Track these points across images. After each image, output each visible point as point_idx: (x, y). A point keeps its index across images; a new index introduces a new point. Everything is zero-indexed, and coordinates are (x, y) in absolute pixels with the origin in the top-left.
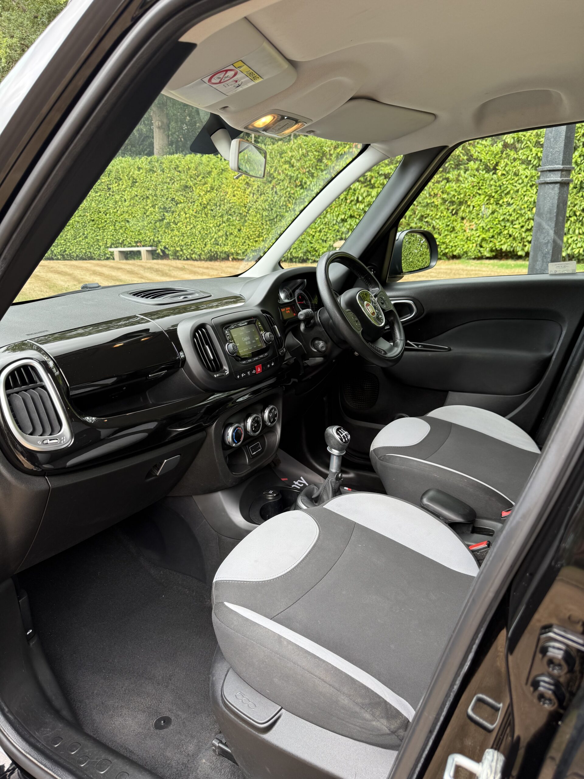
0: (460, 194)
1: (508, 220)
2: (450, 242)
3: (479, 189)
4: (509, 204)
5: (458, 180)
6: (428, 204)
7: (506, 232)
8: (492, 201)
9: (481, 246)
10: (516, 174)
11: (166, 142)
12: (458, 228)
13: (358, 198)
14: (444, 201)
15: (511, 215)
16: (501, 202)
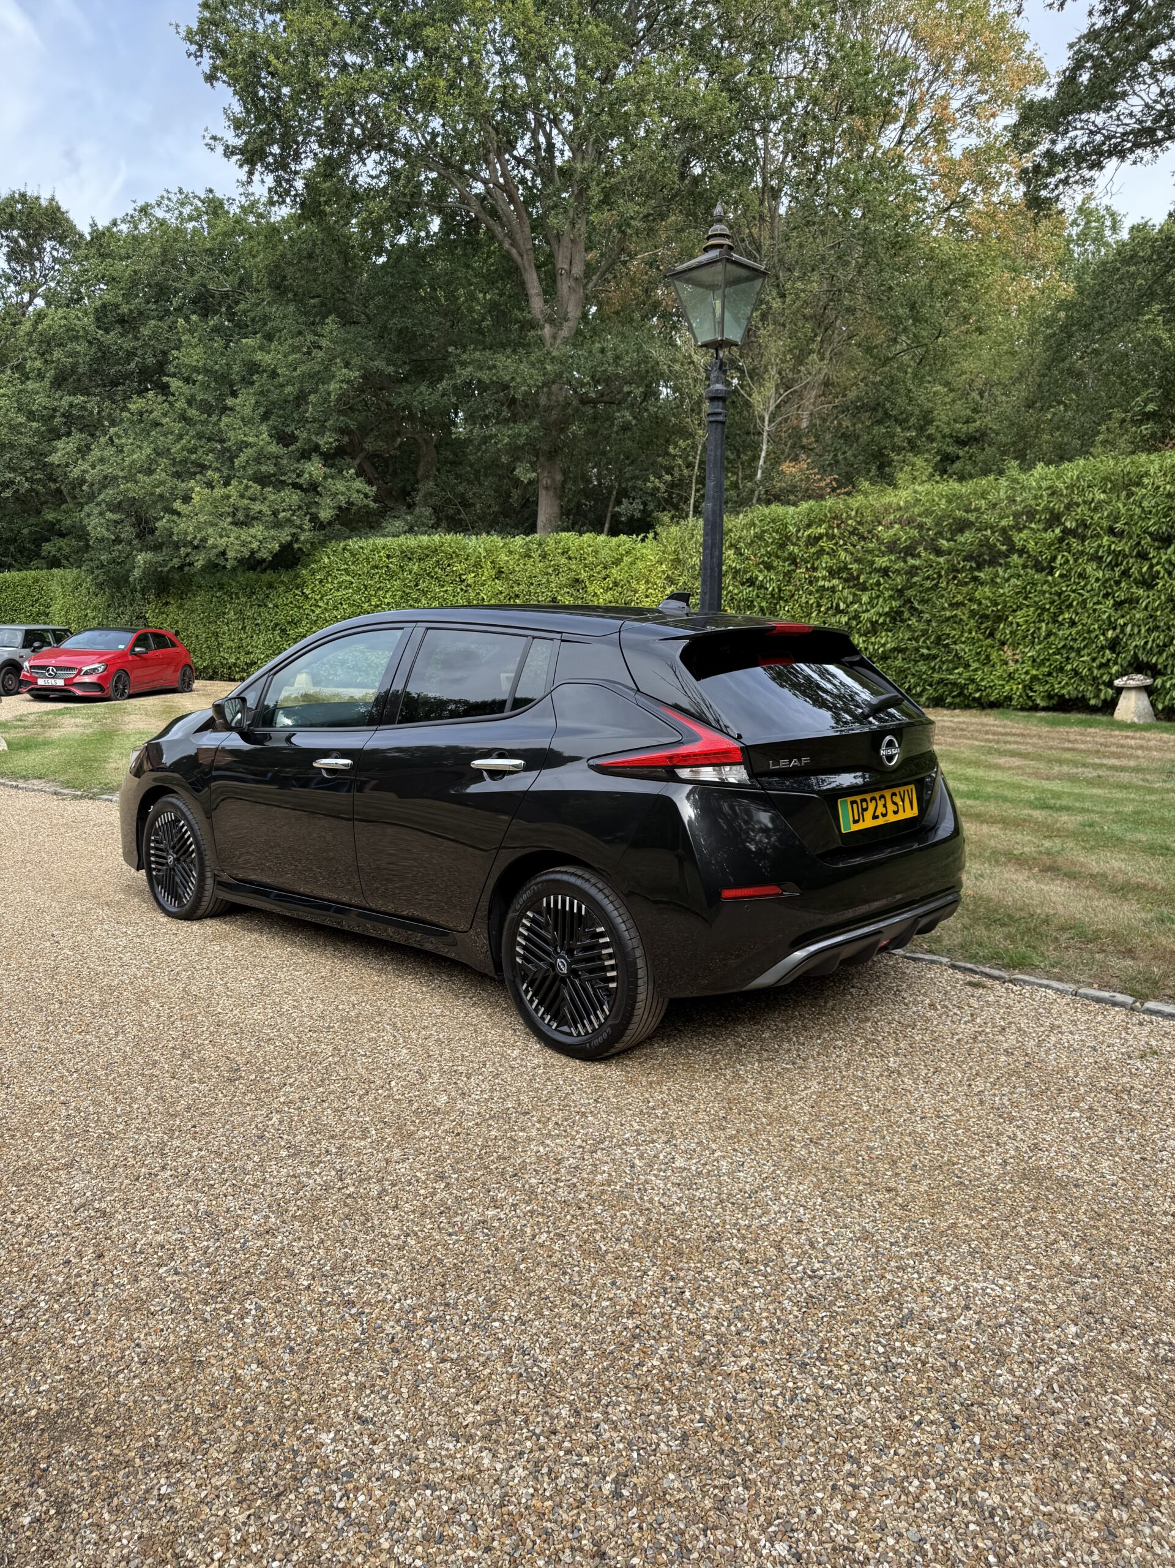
0: (996, 604)
1: (1072, 648)
2: (982, 679)
3: (1026, 598)
4: (1073, 623)
5: (993, 582)
6: (948, 619)
7: (1069, 667)
8: (1046, 616)
9: (1031, 690)
10: (1081, 576)
11: (556, 510)
12: (994, 656)
13: (838, 605)
14: (973, 613)
15: (1075, 640)
16: (1060, 618)
